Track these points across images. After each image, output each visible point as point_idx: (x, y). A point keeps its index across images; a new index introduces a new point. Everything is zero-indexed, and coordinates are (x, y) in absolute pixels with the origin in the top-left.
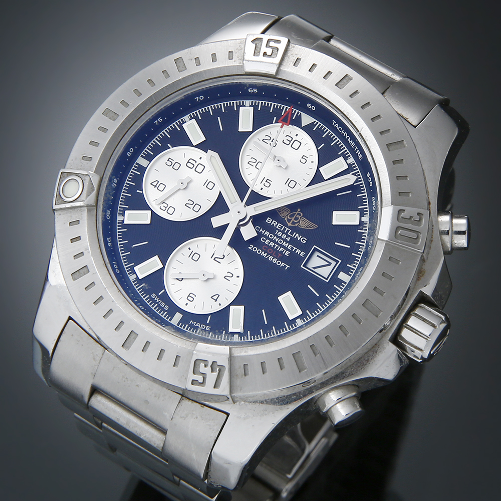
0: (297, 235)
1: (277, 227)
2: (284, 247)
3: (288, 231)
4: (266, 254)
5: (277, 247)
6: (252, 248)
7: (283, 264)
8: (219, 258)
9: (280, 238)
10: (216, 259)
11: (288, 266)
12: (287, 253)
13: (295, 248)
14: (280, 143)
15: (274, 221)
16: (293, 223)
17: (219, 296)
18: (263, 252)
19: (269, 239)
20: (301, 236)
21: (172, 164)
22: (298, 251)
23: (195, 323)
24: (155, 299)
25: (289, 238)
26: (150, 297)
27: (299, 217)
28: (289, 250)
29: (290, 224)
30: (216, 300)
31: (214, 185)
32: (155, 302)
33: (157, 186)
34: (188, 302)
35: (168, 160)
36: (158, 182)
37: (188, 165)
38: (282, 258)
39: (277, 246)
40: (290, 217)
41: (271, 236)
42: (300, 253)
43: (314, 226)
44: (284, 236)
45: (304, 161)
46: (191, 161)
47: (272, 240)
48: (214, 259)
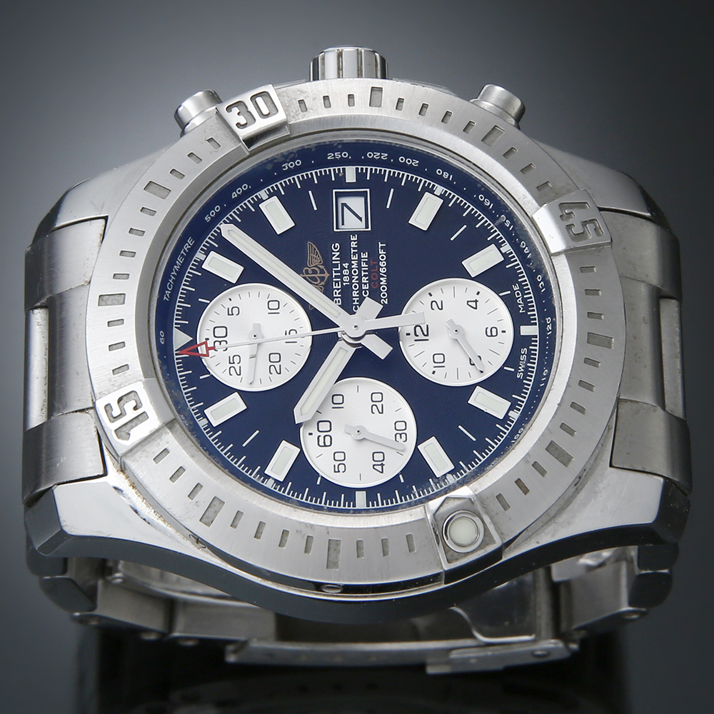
0: (334, 258)
1: (340, 287)
2: (359, 264)
3: (336, 272)
4: (381, 279)
5: (364, 271)
6: (385, 299)
7: (381, 252)
8: (422, 331)
9: (350, 275)
10: (426, 334)
11: (380, 245)
12: (364, 256)
13: (352, 251)
14: (231, 352)
15: (335, 296)
16: (322, 272)
17: (468, 302)
18: (381, 283)
19: (360, 287)
20: (333, 253)
21: (340, 466)
22: (353, 245)
23: (520, 306)
24: (523, 370)
25: (344, 265)
26: (525, 378)
27: (310, 270)
28: (359, 256)
29: (326, 275)
30: (476, 301)
31: (334, 396)
32: (526, 369)
33: (380, 463)
34: (499, 332)
35: (339, 471)
36: (374, 465)
37: (329, 444)
38: (374, 258)
39: (363, 273)
40: (317, 281)
41: (355, 287)
42: (355, 241)
43: (310, 246)
44: (346, 272)
45: (235, 311)
46: (322, 444)
47: (360, 283)
48: (427, 335)
